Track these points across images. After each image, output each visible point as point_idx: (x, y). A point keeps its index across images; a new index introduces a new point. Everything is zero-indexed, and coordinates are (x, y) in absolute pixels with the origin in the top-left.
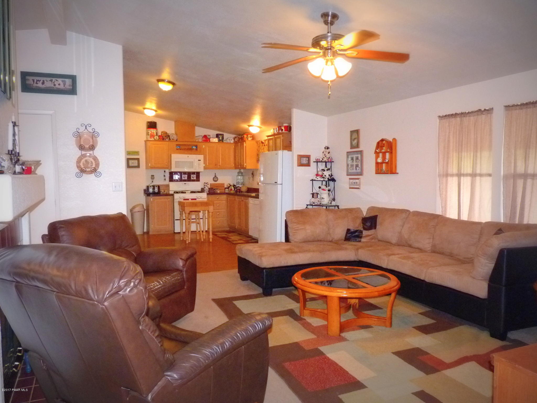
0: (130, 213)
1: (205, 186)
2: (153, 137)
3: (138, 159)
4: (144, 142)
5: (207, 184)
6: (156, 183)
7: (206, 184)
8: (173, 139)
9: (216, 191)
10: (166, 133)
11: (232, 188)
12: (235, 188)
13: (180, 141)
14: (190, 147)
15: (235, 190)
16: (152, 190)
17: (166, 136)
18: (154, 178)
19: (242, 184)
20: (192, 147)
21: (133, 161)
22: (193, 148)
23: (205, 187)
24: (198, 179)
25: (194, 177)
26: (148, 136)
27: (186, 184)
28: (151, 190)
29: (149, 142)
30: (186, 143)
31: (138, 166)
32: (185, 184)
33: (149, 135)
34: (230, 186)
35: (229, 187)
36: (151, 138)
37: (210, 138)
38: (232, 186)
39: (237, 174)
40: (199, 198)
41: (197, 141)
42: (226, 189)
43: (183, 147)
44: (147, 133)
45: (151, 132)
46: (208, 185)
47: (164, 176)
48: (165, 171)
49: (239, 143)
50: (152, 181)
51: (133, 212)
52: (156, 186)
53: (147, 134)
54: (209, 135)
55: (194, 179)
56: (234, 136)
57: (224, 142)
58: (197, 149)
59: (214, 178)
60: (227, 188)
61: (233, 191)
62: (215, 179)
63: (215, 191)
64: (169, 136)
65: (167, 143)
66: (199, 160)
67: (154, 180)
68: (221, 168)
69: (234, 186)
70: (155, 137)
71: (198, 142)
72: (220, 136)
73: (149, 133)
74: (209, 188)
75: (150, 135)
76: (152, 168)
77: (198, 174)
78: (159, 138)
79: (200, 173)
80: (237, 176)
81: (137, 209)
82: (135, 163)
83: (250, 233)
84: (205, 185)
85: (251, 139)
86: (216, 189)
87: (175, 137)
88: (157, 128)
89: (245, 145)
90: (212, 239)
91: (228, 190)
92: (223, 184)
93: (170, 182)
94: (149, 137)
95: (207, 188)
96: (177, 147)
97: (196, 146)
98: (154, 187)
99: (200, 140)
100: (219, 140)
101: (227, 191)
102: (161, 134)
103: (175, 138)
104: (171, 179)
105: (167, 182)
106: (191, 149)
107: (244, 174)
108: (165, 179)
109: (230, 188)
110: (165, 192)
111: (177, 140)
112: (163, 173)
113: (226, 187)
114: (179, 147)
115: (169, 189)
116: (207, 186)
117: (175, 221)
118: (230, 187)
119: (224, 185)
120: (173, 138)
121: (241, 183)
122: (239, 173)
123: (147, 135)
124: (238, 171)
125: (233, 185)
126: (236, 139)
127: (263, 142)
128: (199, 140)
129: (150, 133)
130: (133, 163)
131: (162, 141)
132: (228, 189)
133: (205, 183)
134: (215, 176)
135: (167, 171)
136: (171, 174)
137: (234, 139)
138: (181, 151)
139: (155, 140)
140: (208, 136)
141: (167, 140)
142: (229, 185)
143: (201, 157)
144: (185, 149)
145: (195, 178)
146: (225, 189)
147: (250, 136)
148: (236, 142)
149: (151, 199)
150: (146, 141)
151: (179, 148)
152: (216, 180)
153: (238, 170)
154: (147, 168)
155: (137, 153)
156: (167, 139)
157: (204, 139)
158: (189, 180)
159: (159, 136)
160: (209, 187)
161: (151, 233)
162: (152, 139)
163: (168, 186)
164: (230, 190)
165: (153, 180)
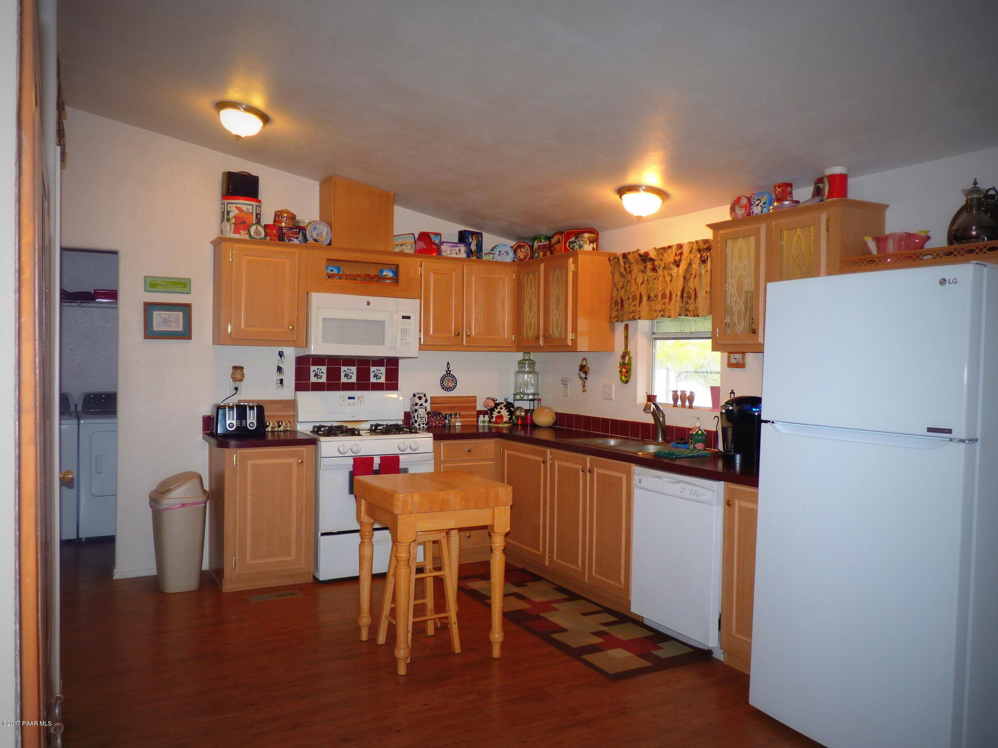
0: (150, 510)
1: (416, 404)
2: (244, 230)
3: (186, 309)
4: (210, 248)
5: (424, 399)
6: (250, 393)
7: (420, 398)
8: (315, 240)
9: (450, 421)
10: (293, 217)
11: (504, 413)
12: (511, 413)
13: (340, 249)
14: (373, 272)
15: (511, 418)
16: (234, 422)
17: (291, 229)
18: (243, 376)
19: (533, 400)
20: (382, 271)
21: (165, 314)
22: (384, 273)
23: (416, 410)
24: (392, 384)
25: (378, 374)
26: (228, 224)
27: (353, 398)
28: (231, 421)
29: (229, 244)
30: (360, 256)
31: (186, 334)
32: (349, 398)
33: (228, 220)
34: (497, 405)
35: (492, 410)
36: (236, 231)
37: (442, 243)
38: (502, 406)
39: (516, 368)
40: (409, 451)
41: (397, 250)
42: (481, 418)
43: (348, 271)
44: (223, 213)
45: (238, 208)
46: (426, 401)
47: (280, 369)
48: (281, 354)
49: (543, 264)
50: (236, 389)
51: (163, 507)
52: (252, 408)
53: (225, 216)
54: (436, 234)
55: (379, 381)
56: (513, 243)
57: (485, 258)
58: (396, 280)
59: (442, 380)
60: (484, 413)
61: (506, 422)
62: (448, 380)
63: (447, 421)
64: (302, 229)
65: (297, 251)
66: (404, 317)
67: (243, 386)
68: (474, 346)
69: (509, 406)
70: (253, 229)
71: (402, 254)
72: (470, 240)
73: (231, 215)
74: (428, 413)
75: (233, 220)
76: (239, 340)
77: (392, 365)
78: (266, 235)
79: (400, 361)
80: (518, 372)
81: (179, 494)
82: (174, 321)
83: (637, 608)
84: (417, 401)
85: (593, 249)
86: (451, 415)
87: (324, 233)
88: (259, 199)
89: (571, 267)
90: (503, 645)
91: (487, 418)
92: (473, 399)
93: (298, 393)
94: (229, 228)
95: (422, 412)
96: (330, 268)
97: (396, 270)
98: (242, 410)
99: (409, 250)
100: (470, 253)
101: (484, 422)
102: (275, 221)
103: (324, 236)
104: (303, 383)
105: (288, 391)
106: (379, 278)
107: (537, 367)
108: (281, 381)
109: (495, 414)
110: (279, 426)
111: (330, 244)
112: (275, 361)
113: (480, 407)
114: (339, 269)
115: (295, 416)
116: (421, 405)
117: (322, 539)
118: (497, 411)
119: (475, 401)
120: (315, 236)
121: (531, 397)
122: (521, 363)
123: (223, 221)
124: (522, 358)
125: (505, 403)
126: (523, 250)
127: (652, 255)
128: (404, 247)
129: (234, 212)
130: (165, 321)
131: (278, 245)
132: (486, 416)
133: (414, 395)
134: (448, 373)
135: (291, 353)
136: (303, 364)
137: (515, 252)
138: (343, 282)
139: (252, 240)
140: (432, 236)
141: (296, 241)
142: (492, 404)
143: (412, 306)
144: (354, 278)
145: (383, 380)
146: (478, 417)
147: (589, 238)
148: (520, 260)
149: (234, 455)
150: (217, 243)
151: (335, 271)
152: (451, 384)
153: (520, 356)
154: (219, 338)
155: (183, 285)
156: (297, 238)
157: (422, 245)
158: (363, 384)
159: (266, 227)
160: (429, 410)
161: (228, 586)
162: (243, 235)
163: (292, 404)
164: (494, 420)
165: (237, 384)
